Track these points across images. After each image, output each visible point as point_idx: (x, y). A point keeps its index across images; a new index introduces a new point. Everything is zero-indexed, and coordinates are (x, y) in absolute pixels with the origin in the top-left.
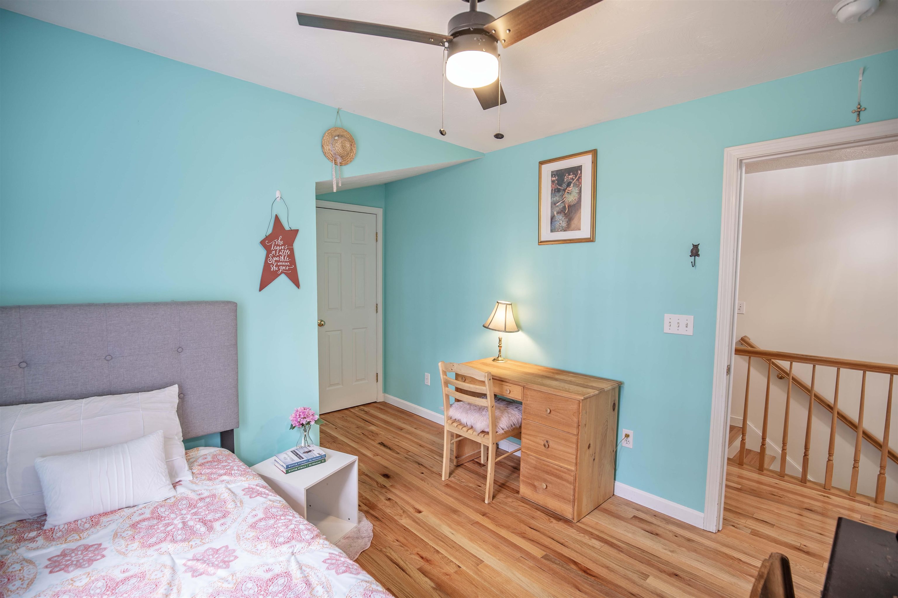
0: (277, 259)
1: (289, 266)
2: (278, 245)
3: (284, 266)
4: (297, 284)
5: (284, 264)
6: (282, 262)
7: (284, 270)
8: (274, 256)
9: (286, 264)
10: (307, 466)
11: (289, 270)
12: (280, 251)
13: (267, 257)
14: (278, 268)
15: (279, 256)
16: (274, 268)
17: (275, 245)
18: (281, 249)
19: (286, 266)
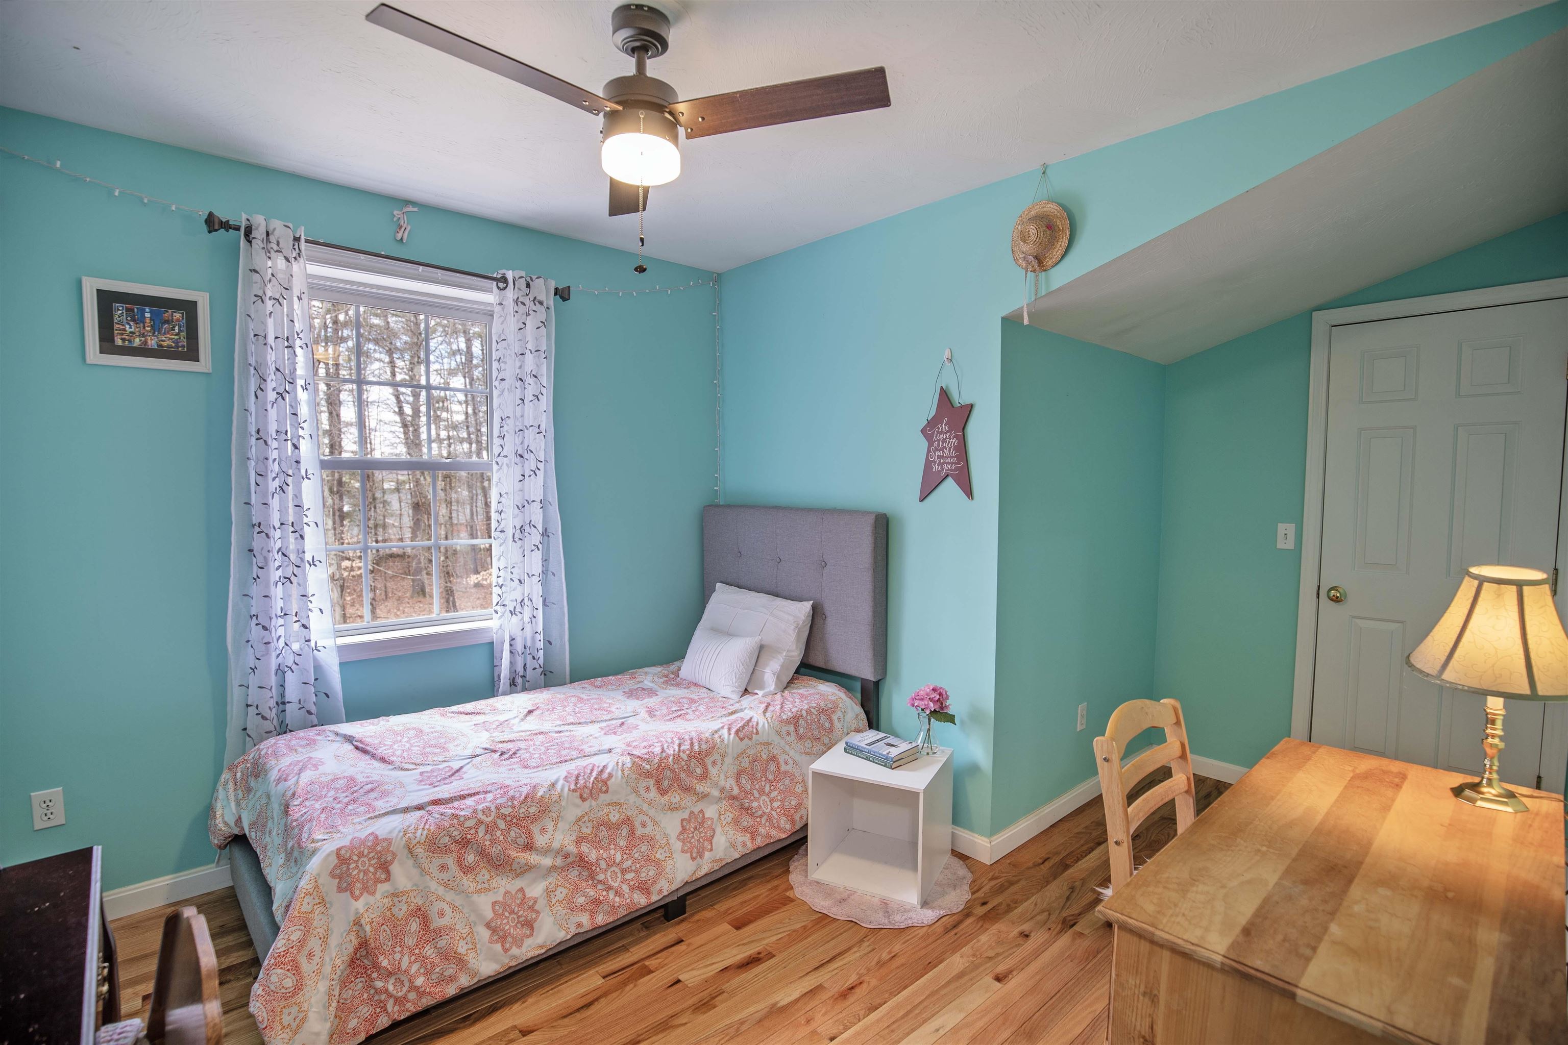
0: (940, 453)
1: (956, 464)
2: (942, 433)
3: (948, 463)
4: (969, 493)
5: (949, 460)
6: (946, 457)
7: (948, 470)
8: (937, 450)
9: (952, 460)
10: (868, 759)
11: (955, 470)
12: (944, 440)
13: (929, 451)
14: (941, 467)
15: (942, 449)
16: (936, 468)
17: (938, 432)
18: (946, 438)
19: (952, 463)
